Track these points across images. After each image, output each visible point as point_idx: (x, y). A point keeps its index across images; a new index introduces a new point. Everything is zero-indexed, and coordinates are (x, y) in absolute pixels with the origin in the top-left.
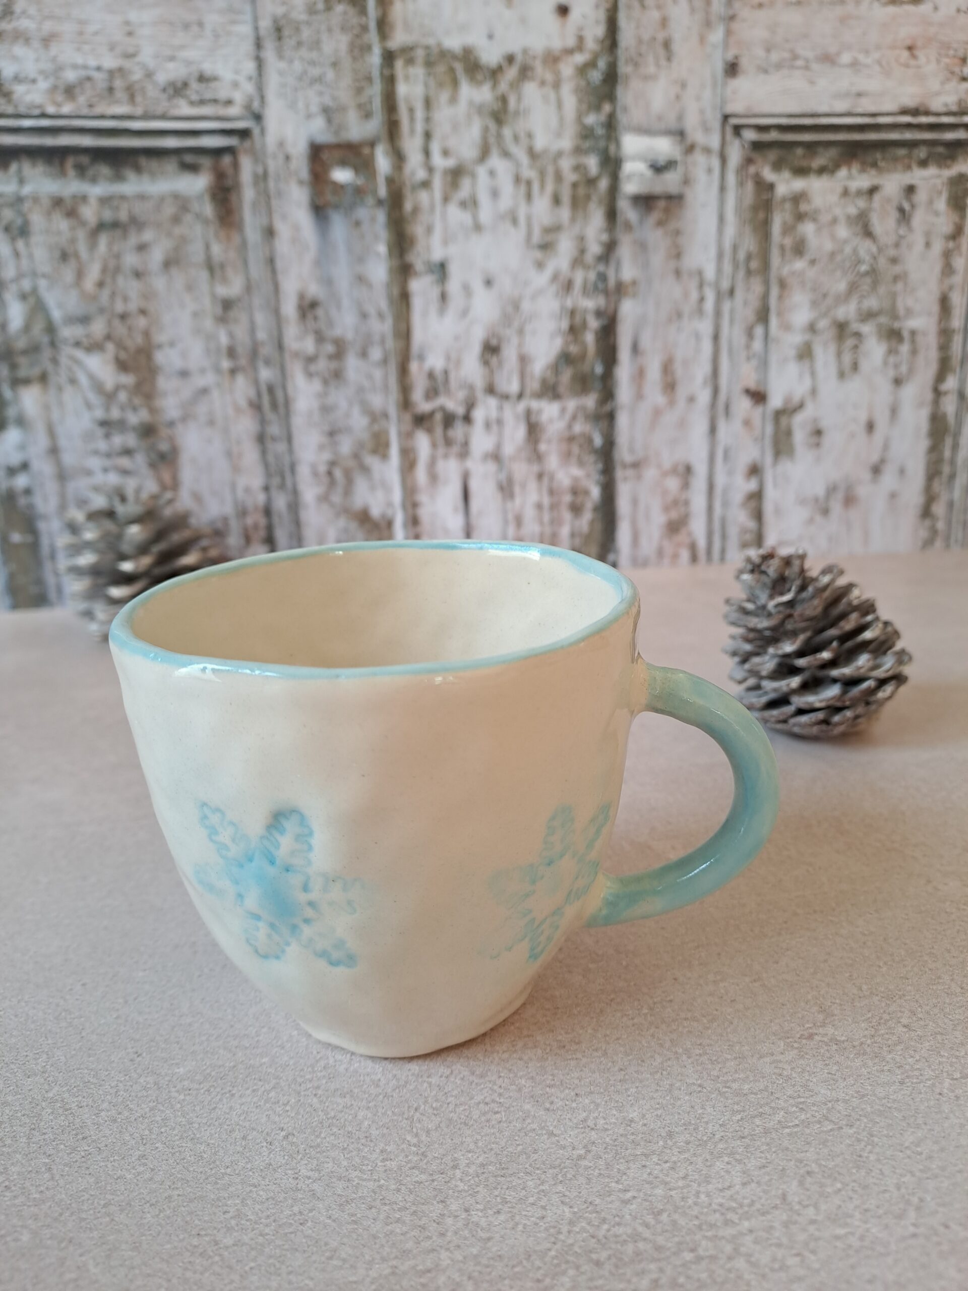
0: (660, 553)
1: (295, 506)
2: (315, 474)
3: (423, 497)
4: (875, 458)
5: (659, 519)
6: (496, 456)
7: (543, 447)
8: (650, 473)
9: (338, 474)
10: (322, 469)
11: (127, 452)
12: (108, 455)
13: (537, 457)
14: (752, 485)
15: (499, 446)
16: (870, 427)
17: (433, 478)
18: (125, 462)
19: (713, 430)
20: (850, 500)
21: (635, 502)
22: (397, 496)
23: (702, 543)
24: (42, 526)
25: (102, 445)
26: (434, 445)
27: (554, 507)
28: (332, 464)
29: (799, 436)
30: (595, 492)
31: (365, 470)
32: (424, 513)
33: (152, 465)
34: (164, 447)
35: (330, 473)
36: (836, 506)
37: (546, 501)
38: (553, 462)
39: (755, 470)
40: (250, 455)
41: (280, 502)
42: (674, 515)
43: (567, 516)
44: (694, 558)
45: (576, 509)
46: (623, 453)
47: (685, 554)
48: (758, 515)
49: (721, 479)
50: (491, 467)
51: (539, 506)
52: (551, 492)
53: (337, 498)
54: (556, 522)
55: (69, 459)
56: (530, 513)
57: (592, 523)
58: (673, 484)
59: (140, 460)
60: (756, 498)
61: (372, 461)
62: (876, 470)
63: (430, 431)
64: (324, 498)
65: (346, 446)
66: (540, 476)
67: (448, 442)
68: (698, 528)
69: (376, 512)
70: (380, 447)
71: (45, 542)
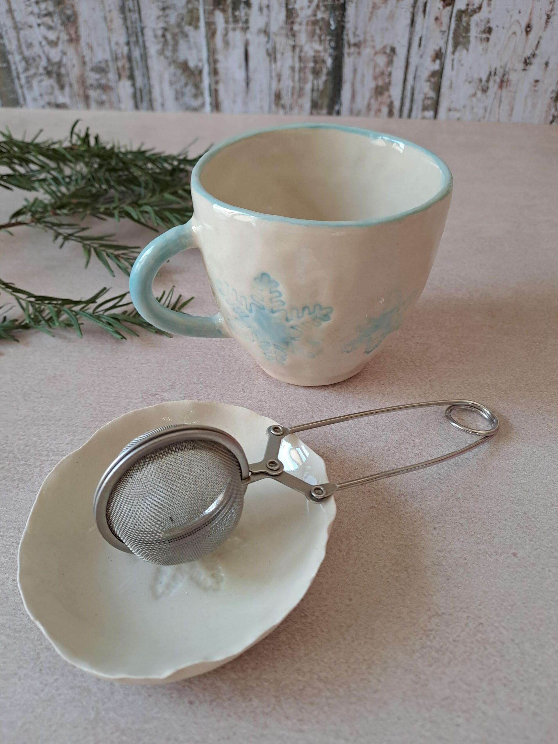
0: (369, 107)
1: (145, 56)
2: (156, 36)
3: (220, 57)
4: (528, 53)
5: (370, 84)
6: (266, 32)
7: (296, 27)
8: (367, 52)
9: (169, 36)
10: (160, 32)
11: (49, 14)
12: (39, 16)
13: (293, 34)
14: (436, 66)
15: (267, 24)
16: (528, 28)
17: (227, 43)
18: (48, 20)
19: (413, 22)
20: (503, 83)
21: (355, 71)
22: (204, 54)
23: (397, 104)
24: (10, 57)
25: (36, 10)
26: (227, 22)
27: (302, 70)
28: (165, 29)
29: (474, 32)
30: (329, 62)
31: (185, 35)
32: (220, 66)
33: (63, 24)
34: (69, 12)
35: (164, 36)
36: (493, 87)
37: (297, 65)
38: (302, 38)
39: (439, 55)
40: (118, 21)
41: (136, 53)
42: (380, 83)
43: (310, 77)
44: (391, 113)
45: (316, 73)
46: (350, 36)
47: (385, 110)
48: (438, 89)
49: (414, 60)
50: (263, 39)
51: (293, 69)
52: (300, 59)
53: (168, 53)
54: (303, 80)
55: (18, 17)
56: (286, 73)
57: (326, 82)
58: (382, 60)
59: (57, 20)
60: (438, 75)
61: (188, 29)
62: (527, 62)
63: (224, 11)
64: (161, 53)
65: (173, 19)
66: (294, 47)
67: (236, 20)
68: (395, 92)
69: (192, 64)
70: (194, 21)
71: (13, 67)
